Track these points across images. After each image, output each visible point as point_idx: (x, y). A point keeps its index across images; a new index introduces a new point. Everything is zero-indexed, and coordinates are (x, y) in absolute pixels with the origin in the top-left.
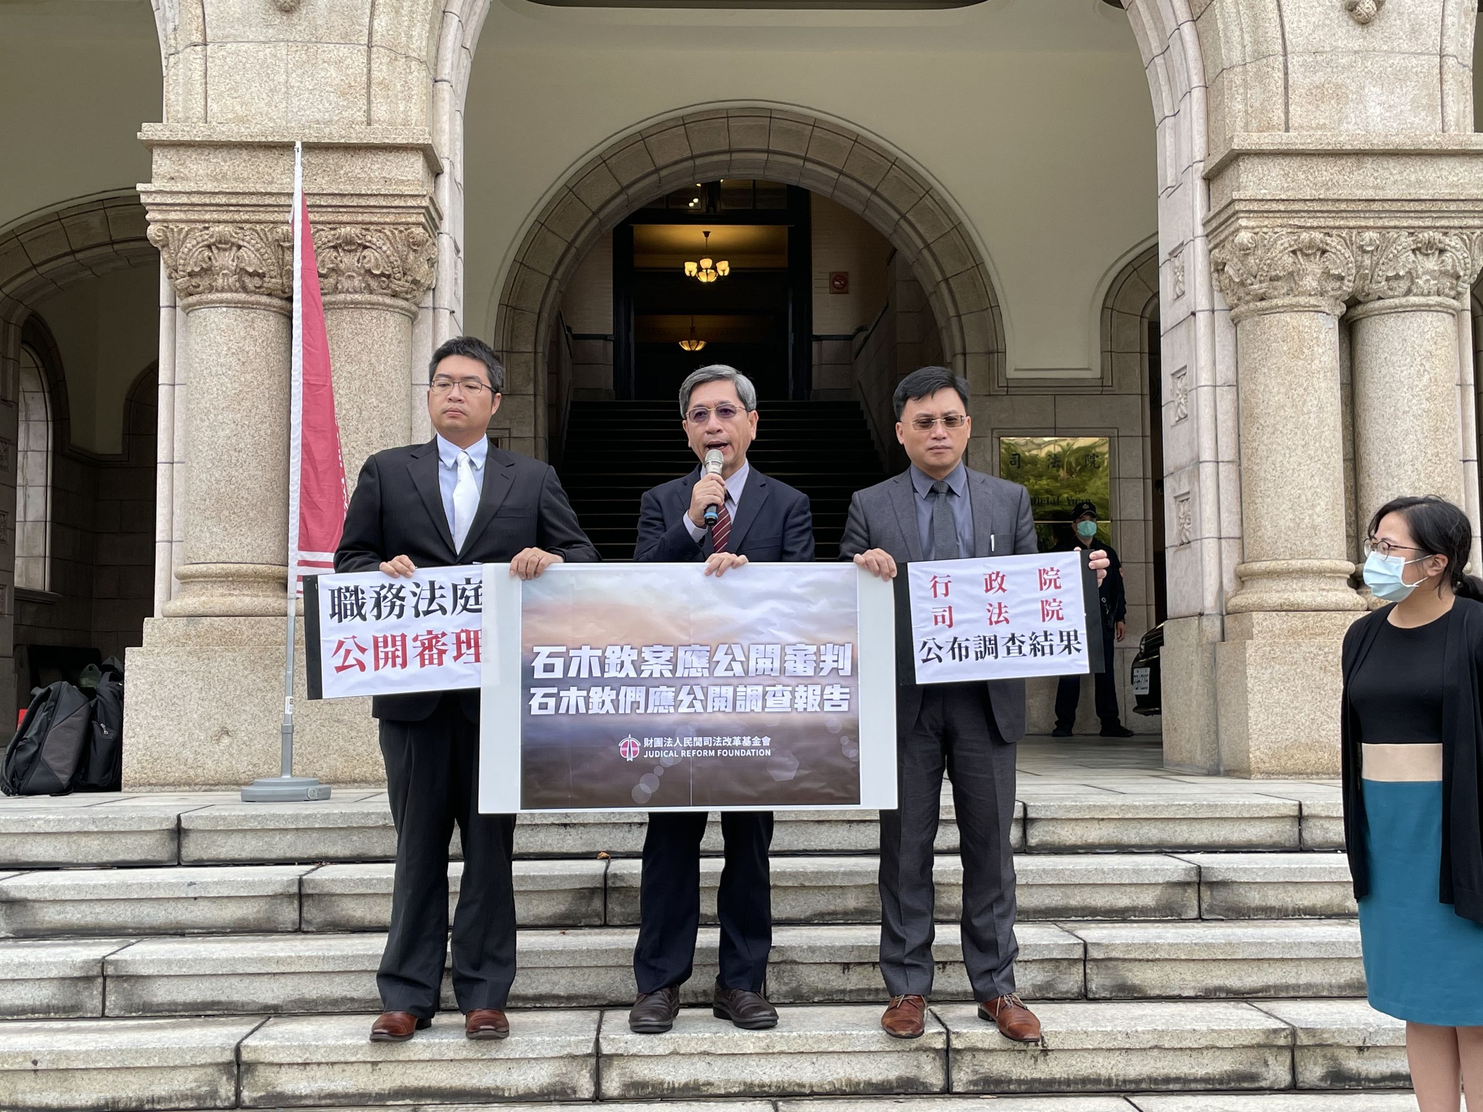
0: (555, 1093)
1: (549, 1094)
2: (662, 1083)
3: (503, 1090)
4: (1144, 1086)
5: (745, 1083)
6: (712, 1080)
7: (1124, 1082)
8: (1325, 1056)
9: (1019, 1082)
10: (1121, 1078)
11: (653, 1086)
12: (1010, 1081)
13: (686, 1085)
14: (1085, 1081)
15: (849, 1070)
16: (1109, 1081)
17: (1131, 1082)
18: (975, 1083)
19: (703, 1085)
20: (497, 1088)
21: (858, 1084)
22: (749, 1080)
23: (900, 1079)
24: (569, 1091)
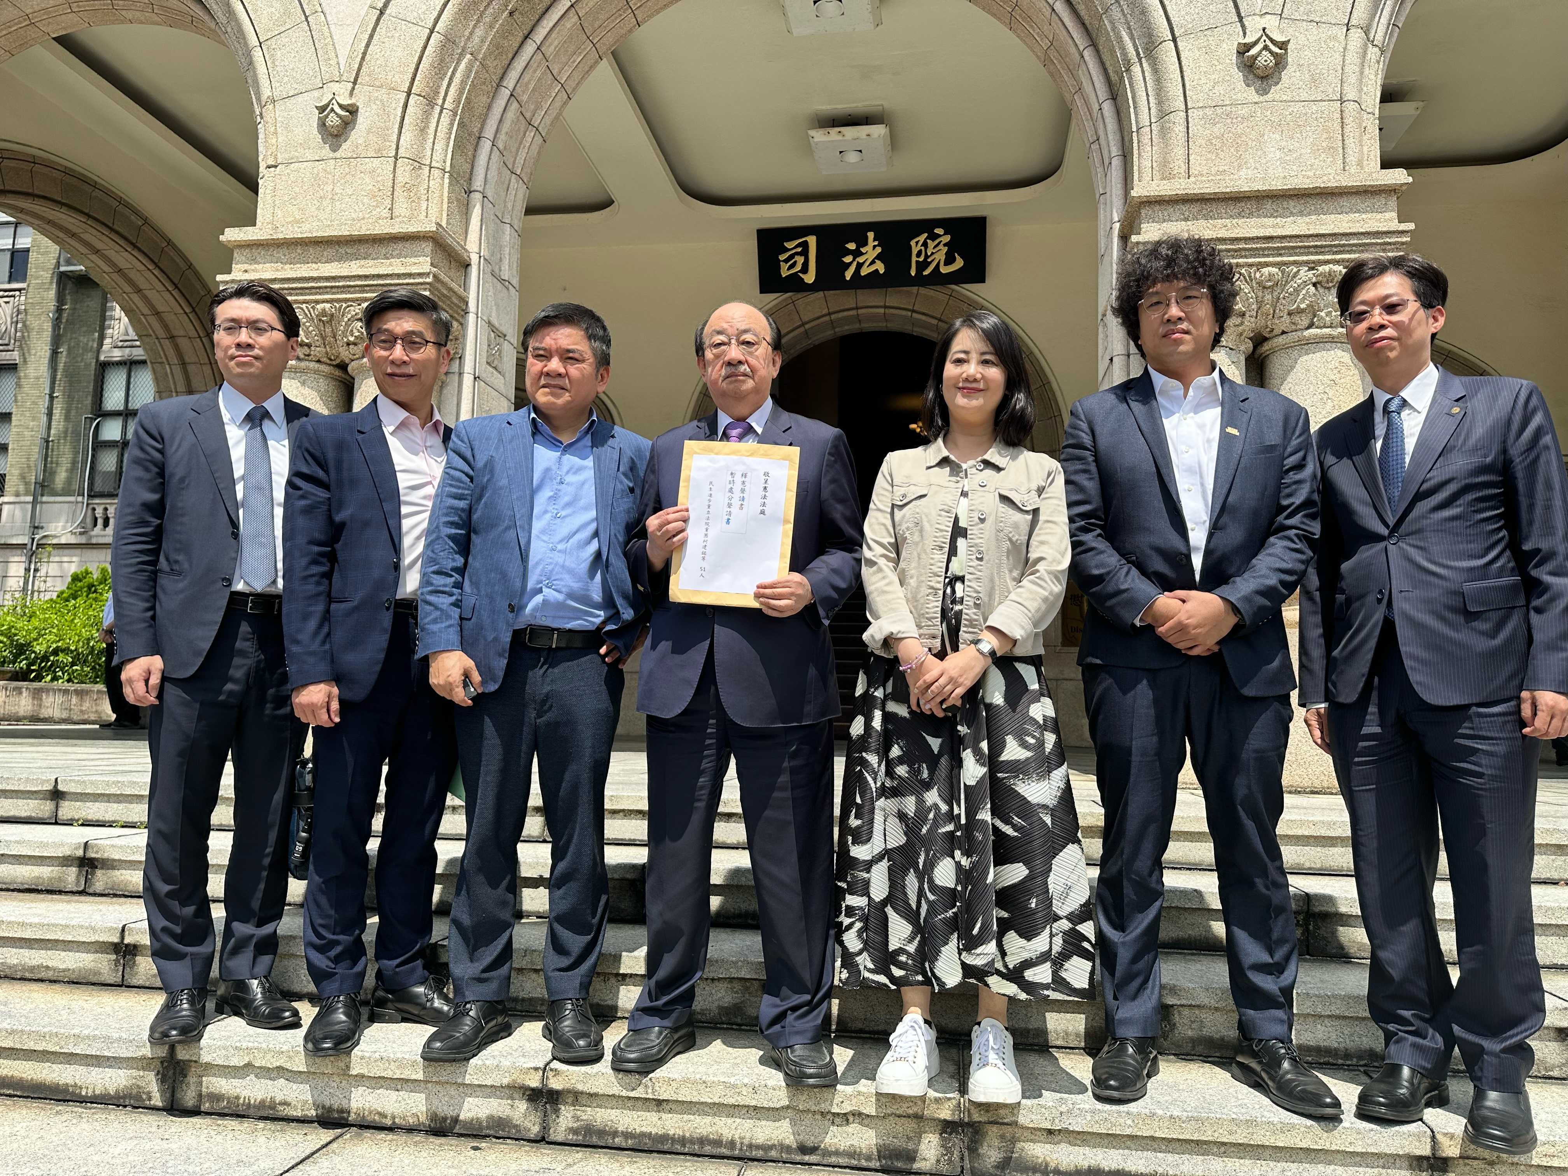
0: (130, 1096)
1: (124, 1097)
2: (237, 1098)
3: (81, 1088)
4: (773, 1154)
5: (323, 1107)
6: (289, 1100)
7: (750, 1146)
8: (1002, 1137)
9: (627, 1135)
10: (746, 1142)
11: (229, 1098)
12: (615, 1134)
13: (263, 1102)
14: (703, 1141)
15: (435, 1102)
16: (732, 1144)
17: (758, 1147)
18: (575, 1131)
19: (280, 1104)
20: (76, 1085)
21: (445, 1119)
22: (327, 1104)
23: (490, 1118)
24: (144, 1097)
